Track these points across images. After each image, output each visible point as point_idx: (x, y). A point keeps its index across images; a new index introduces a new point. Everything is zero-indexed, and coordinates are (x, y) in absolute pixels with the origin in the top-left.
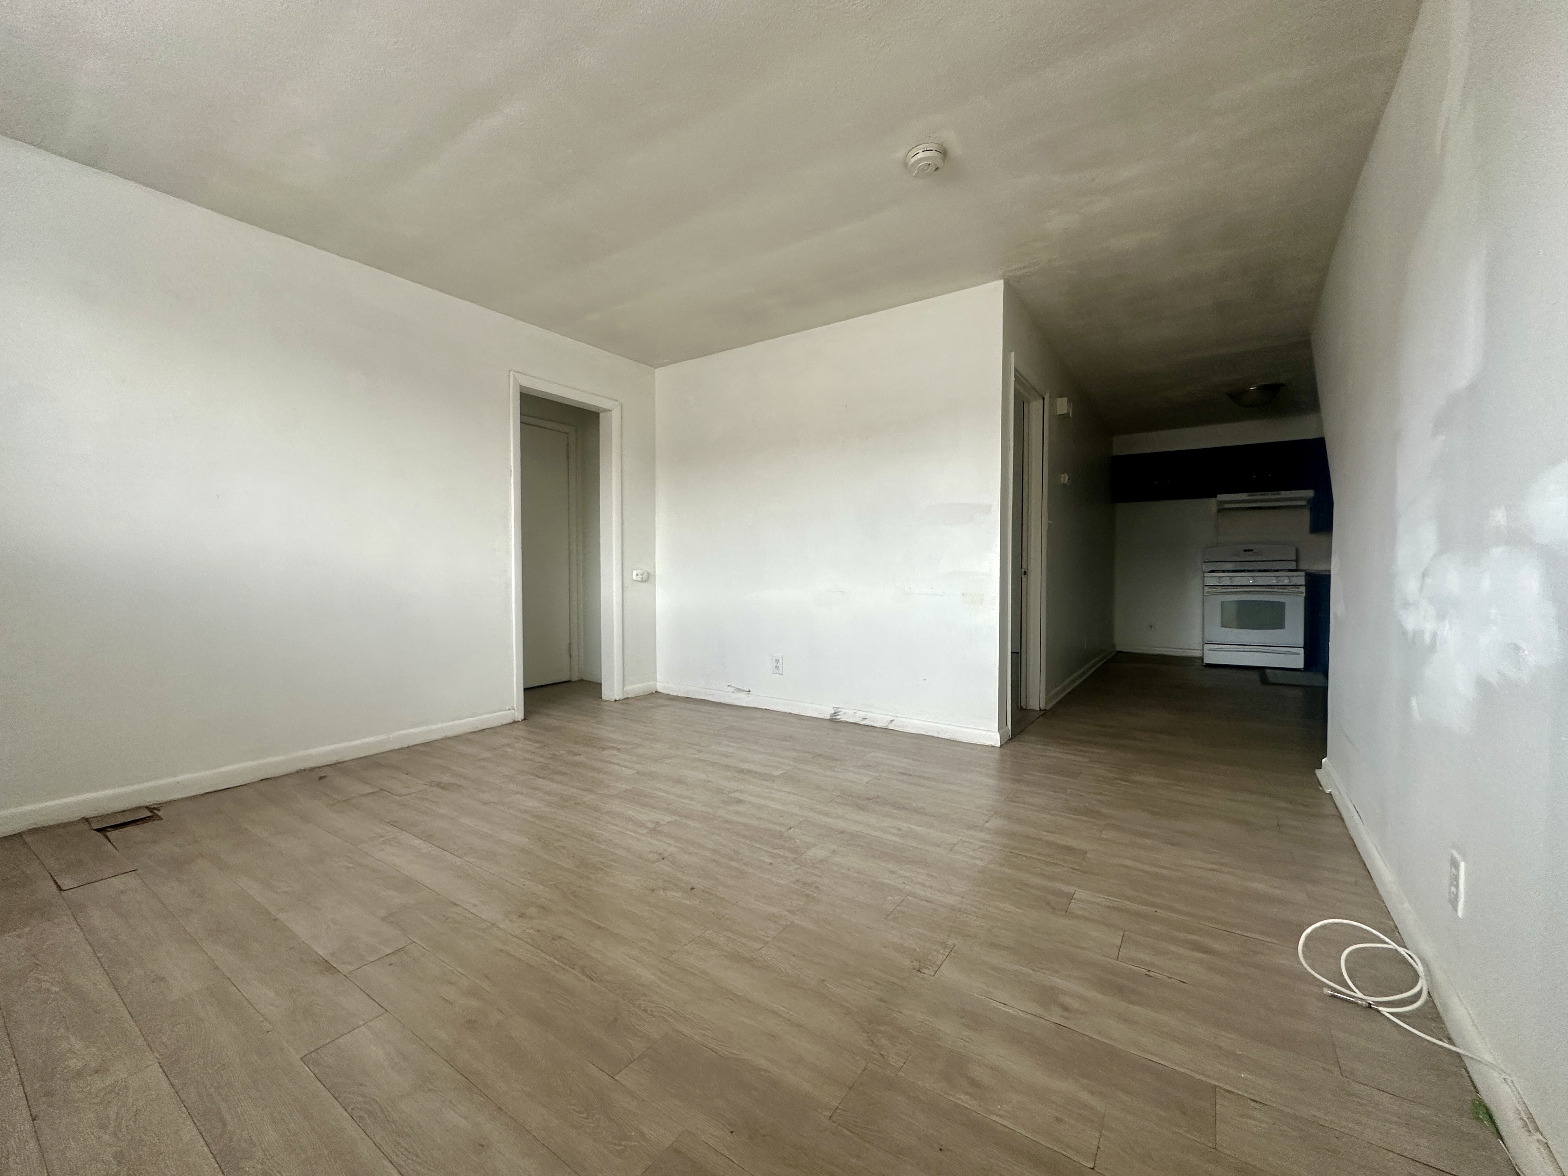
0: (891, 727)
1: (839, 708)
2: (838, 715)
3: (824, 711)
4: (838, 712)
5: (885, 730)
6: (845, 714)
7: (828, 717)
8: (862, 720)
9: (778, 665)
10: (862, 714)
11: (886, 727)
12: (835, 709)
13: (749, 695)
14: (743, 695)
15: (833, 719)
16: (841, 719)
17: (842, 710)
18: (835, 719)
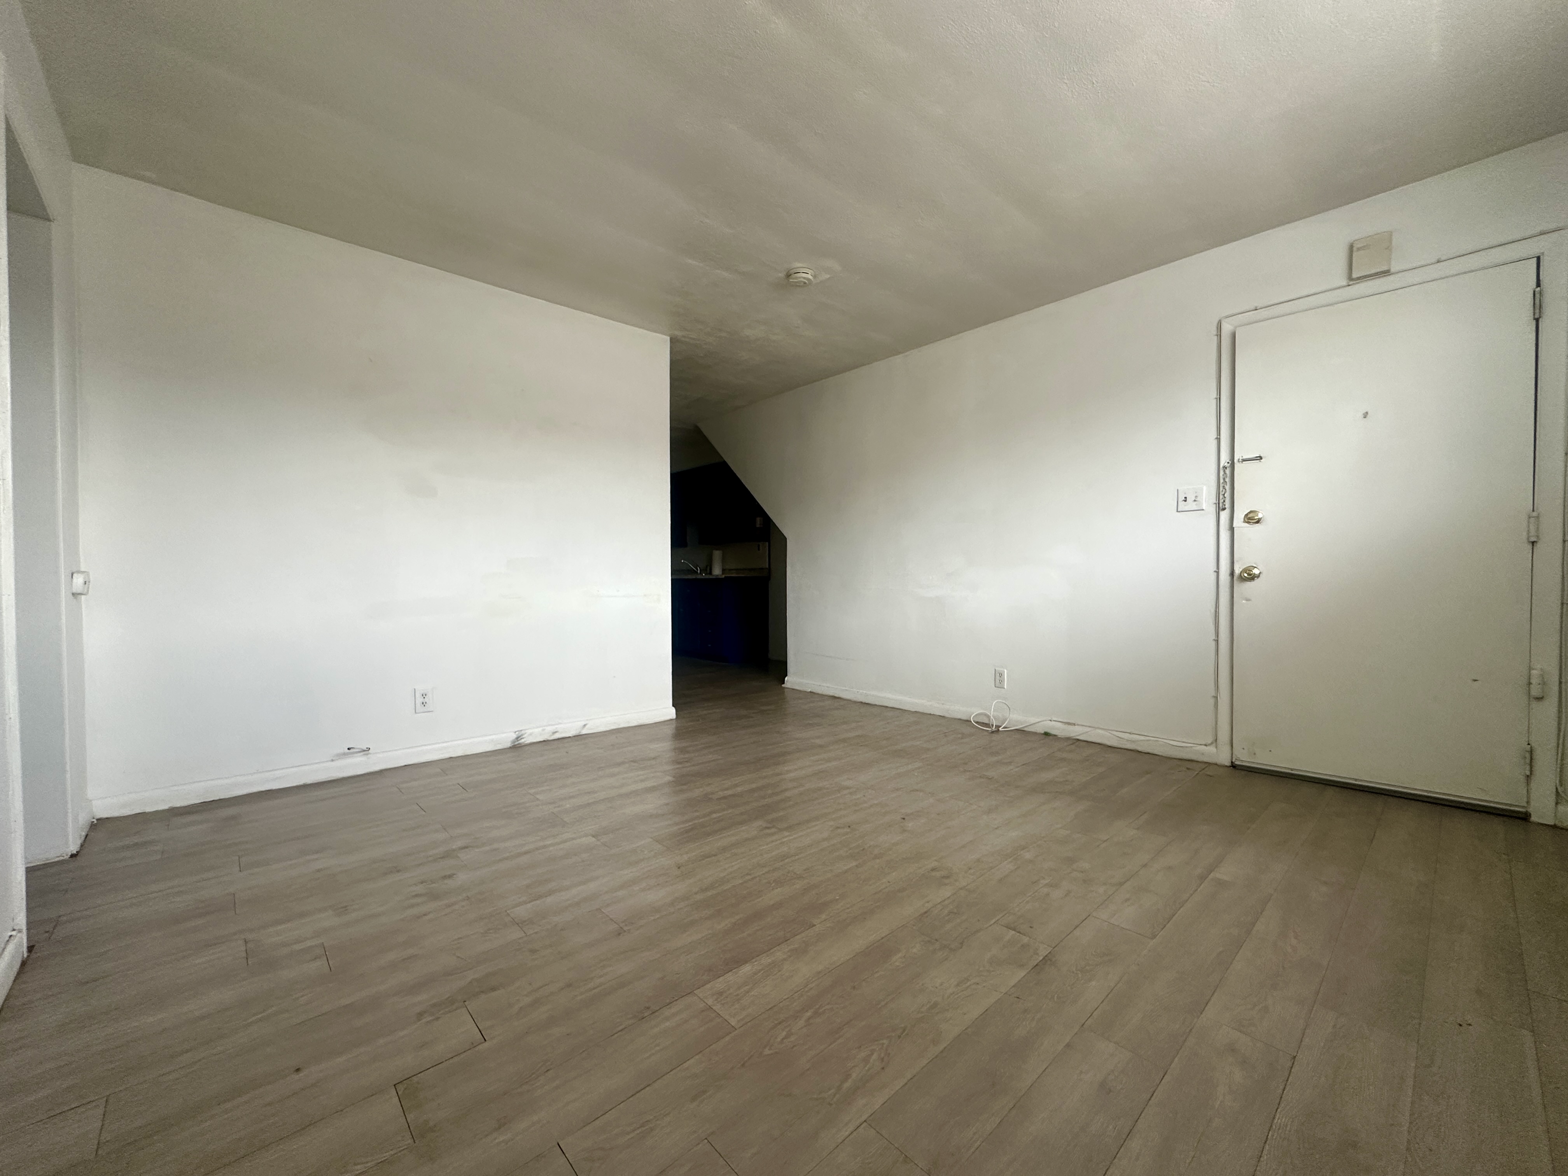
0: (584, 732)
1: (521, 730)
2: (521, 739)
3: (505, 739)
4: (522, 735)
5: (578, 737)
6: (531, 734)
7: (509, 745)
8: (551, 736)
9: (426, 700)
10: (550, 729)
11: (580, 732)
12: (517, 733)
13: (369, 755)
14: (359, 759)
15: (516, 745)
16: (526, 743)
17: (527, 731)
18: (518, 744)
